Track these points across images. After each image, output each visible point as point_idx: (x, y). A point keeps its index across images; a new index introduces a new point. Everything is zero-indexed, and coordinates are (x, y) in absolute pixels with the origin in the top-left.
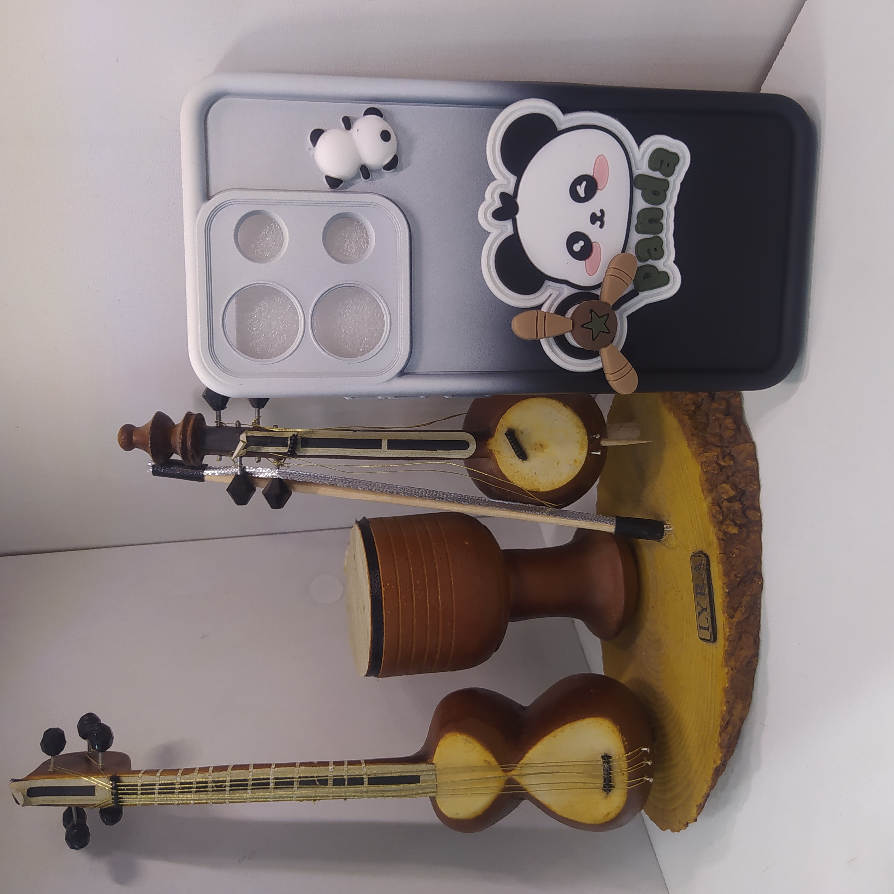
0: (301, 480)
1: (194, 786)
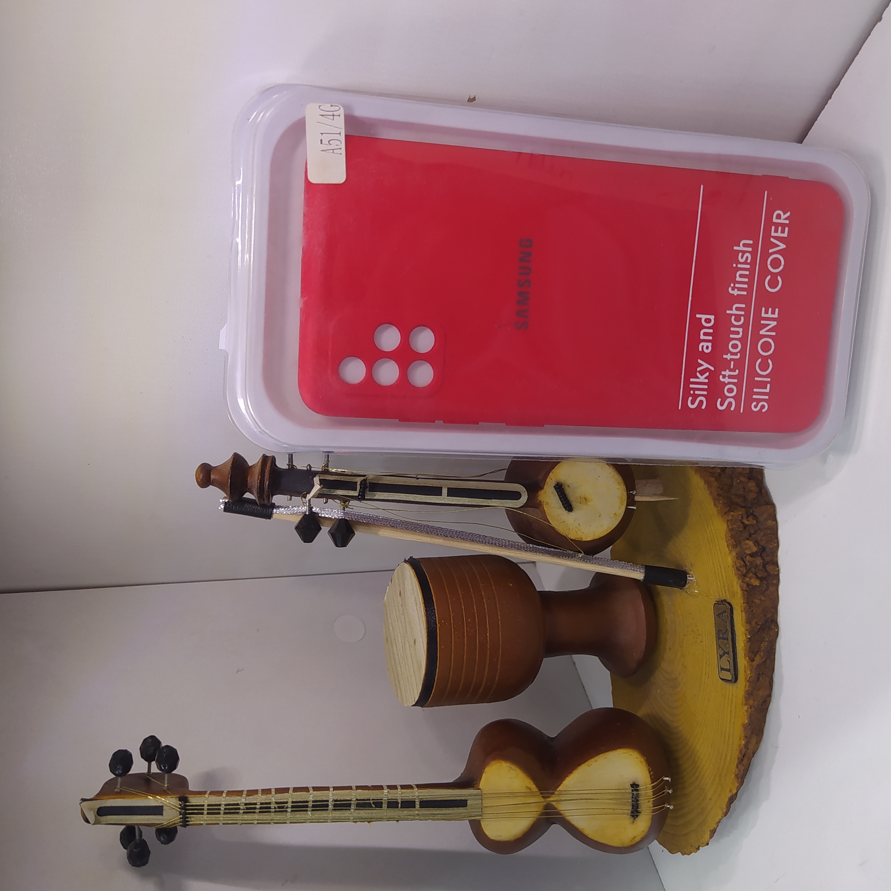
0: (365, 522)
1: (258, 806)
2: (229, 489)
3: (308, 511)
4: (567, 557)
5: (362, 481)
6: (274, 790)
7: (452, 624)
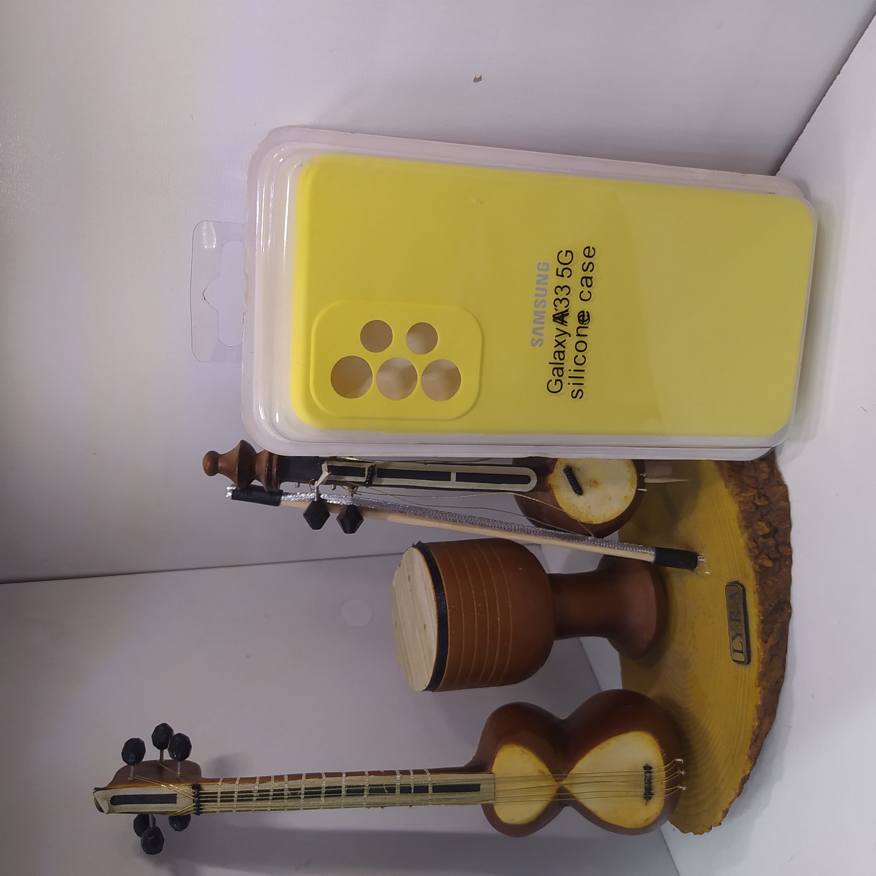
0: (373, 507)
1: (271, 793)
2: (237, 477)
3: (317, 497)
4: (577, 540)
5: (369, 468)
6: (287, 777)
7: (463, 609)
